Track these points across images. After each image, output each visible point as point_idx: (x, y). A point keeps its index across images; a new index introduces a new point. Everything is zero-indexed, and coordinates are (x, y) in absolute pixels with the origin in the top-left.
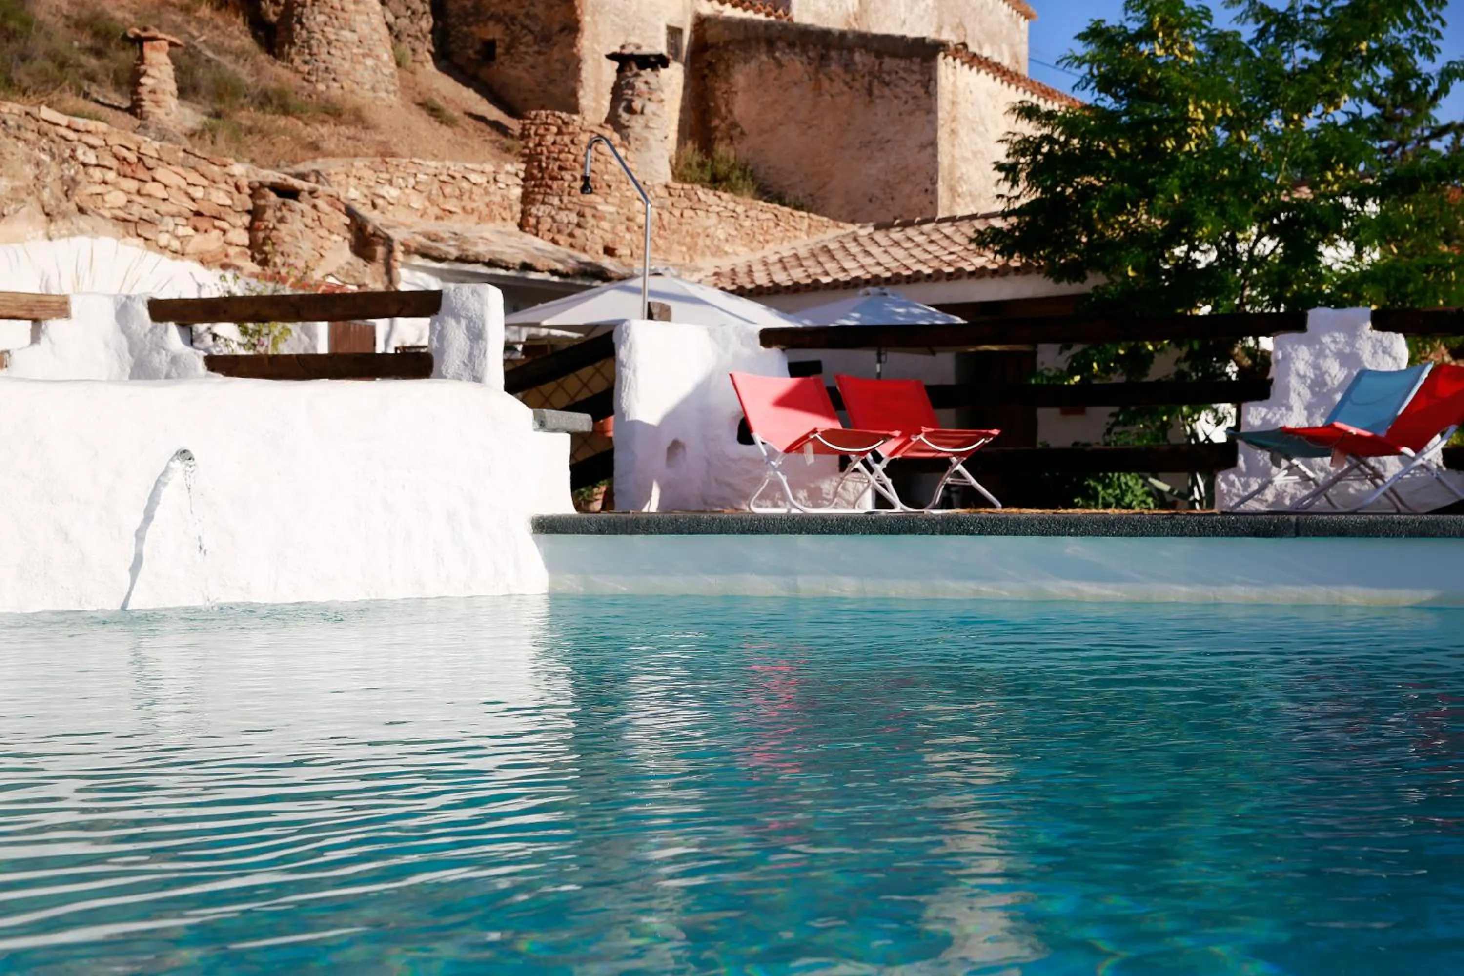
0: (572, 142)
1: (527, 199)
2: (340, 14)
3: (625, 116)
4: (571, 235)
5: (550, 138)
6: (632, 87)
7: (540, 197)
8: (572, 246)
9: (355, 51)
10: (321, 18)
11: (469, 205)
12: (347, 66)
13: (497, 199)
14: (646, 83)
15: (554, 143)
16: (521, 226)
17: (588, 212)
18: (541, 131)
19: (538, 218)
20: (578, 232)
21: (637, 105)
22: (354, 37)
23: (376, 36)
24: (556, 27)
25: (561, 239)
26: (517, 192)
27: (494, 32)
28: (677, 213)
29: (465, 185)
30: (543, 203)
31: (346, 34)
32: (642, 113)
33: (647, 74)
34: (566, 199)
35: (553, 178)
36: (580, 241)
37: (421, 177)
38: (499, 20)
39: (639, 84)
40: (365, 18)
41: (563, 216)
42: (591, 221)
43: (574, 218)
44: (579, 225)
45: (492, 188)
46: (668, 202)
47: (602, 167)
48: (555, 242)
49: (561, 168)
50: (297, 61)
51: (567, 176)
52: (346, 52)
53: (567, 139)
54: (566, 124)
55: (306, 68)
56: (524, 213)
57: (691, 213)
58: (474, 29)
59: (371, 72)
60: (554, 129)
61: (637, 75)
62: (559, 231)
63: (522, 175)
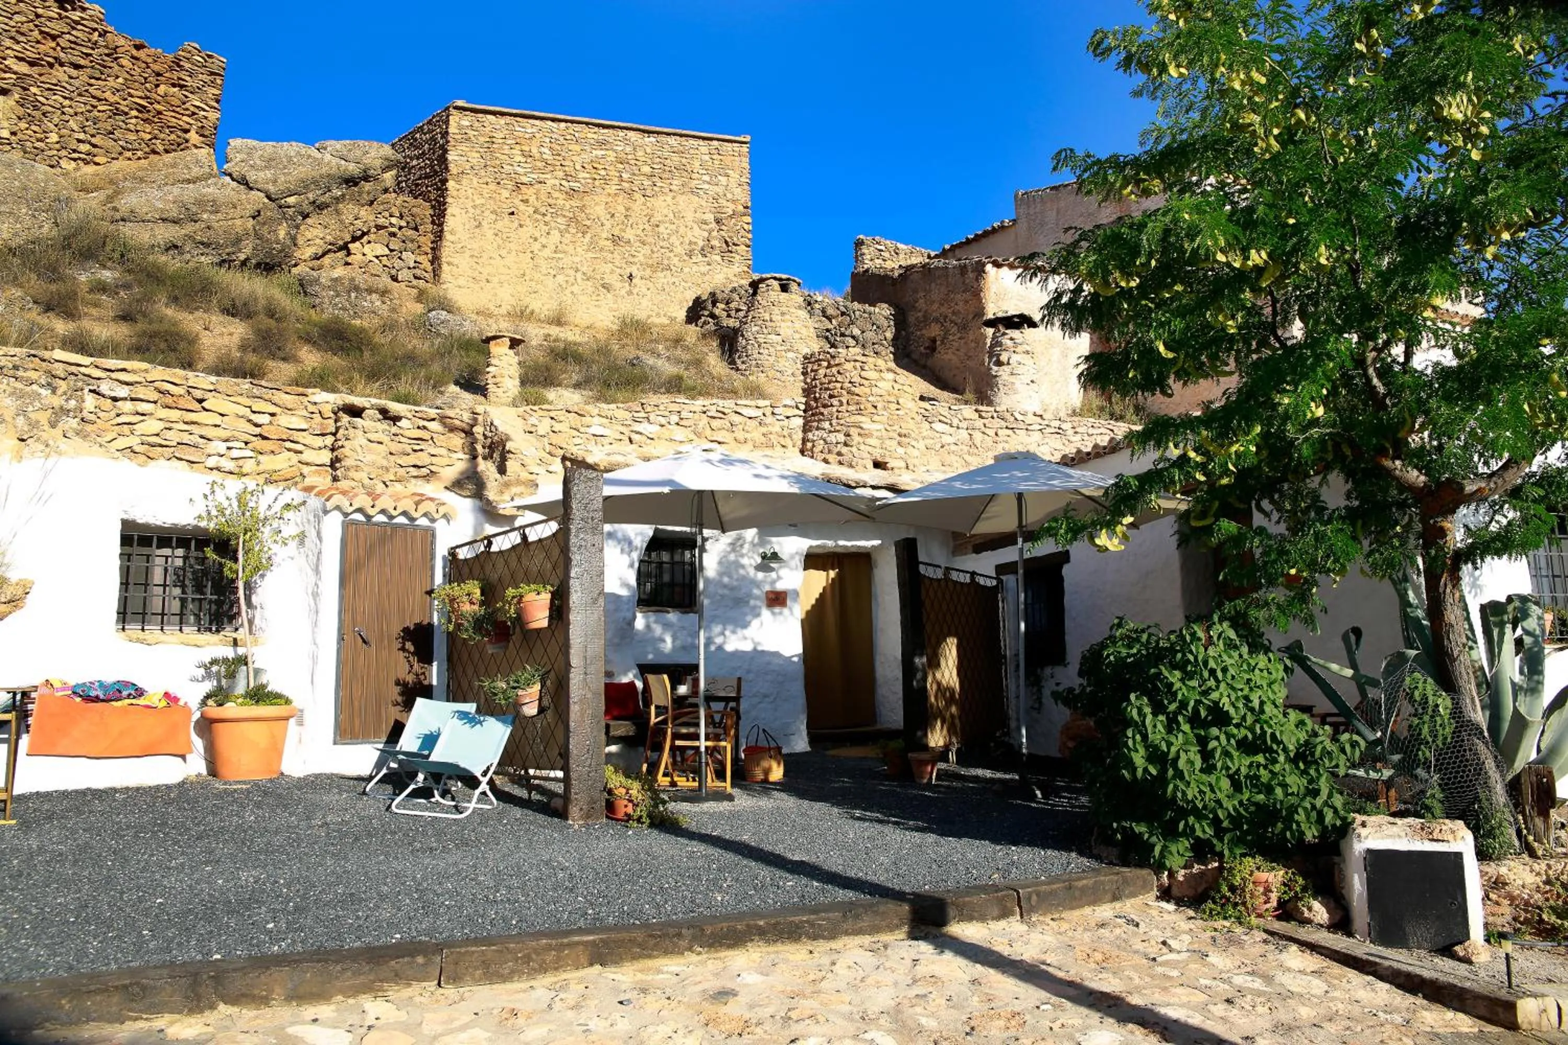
0: (839, 372)
1: (806, 429)
2: (769, 324)
3: (995, 368)
4: (839, 454)
5: (822, 372)
6: (1001, 344)
7: (815, 424)
8: (840, 463)
9: (779, 348)
10: (755, 329)
11: (740, 435)
12: (772, 359)
13: (777, 429)
14: (1012, 339)
15: (825, 376)
16: (802, 452)
17: (854, 432)
18: (815, 367)
19: (813, 441)
20: (844, 450)
21: (1004, 357)
22: (779, 339)
23: (797, 336)
24: (971, 317)
25: (831, 458)
26: (800, 421)
27: (934, 331)
28: (991, 432)
29: (737, 419)
30: (818, 429)
31: (773, 337)
32: (1008, 364)
33: (1012, 333)
34: (834, 422)
35: (825, 406)
36: (845, 459)
37: (684, 414)
38: (937, 320)
39: (1006, 341)
40: (790, 324)
41: (832, 438)
42: (856, 439)
43: (841, 438)
44: (846, 444)
45: (769, 419)
46: (979, 423)
47: (867, 390)
48: (826, 461)
49: (831, 396)
50: (739, 362)
51: (835, 402)
52: (772, 350)
53: (834, 370)
54: (833, 357)
55: (743, 367)
56: (804, 441)
57: (1010, 432)
58: (924, 332)
59: (791, 362)
60: (825, 364)
61: (1004, 334)
62: (830, 452)
63: (802, 407)
